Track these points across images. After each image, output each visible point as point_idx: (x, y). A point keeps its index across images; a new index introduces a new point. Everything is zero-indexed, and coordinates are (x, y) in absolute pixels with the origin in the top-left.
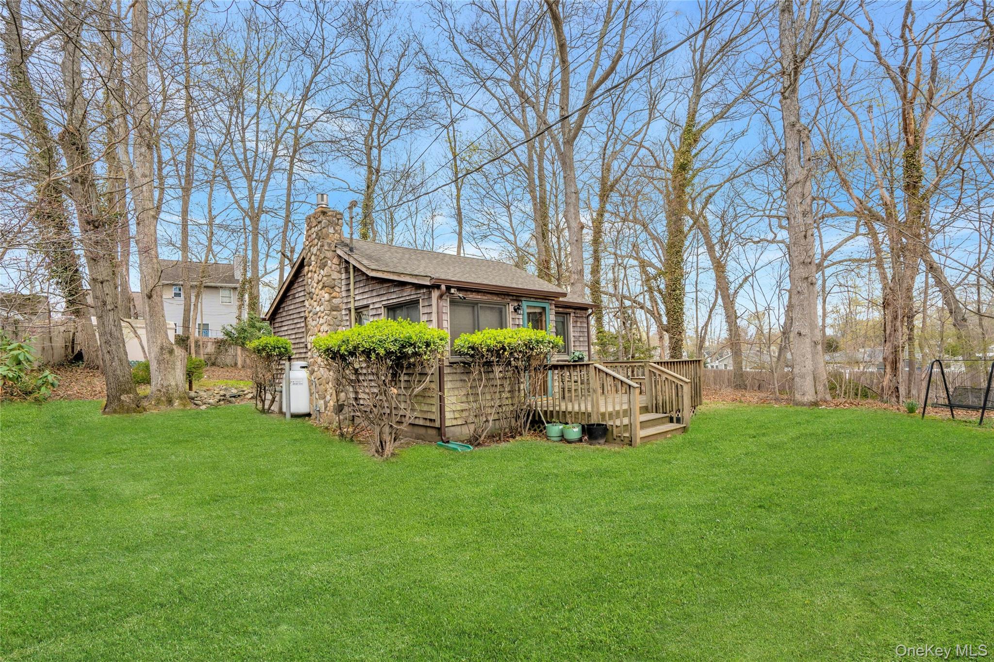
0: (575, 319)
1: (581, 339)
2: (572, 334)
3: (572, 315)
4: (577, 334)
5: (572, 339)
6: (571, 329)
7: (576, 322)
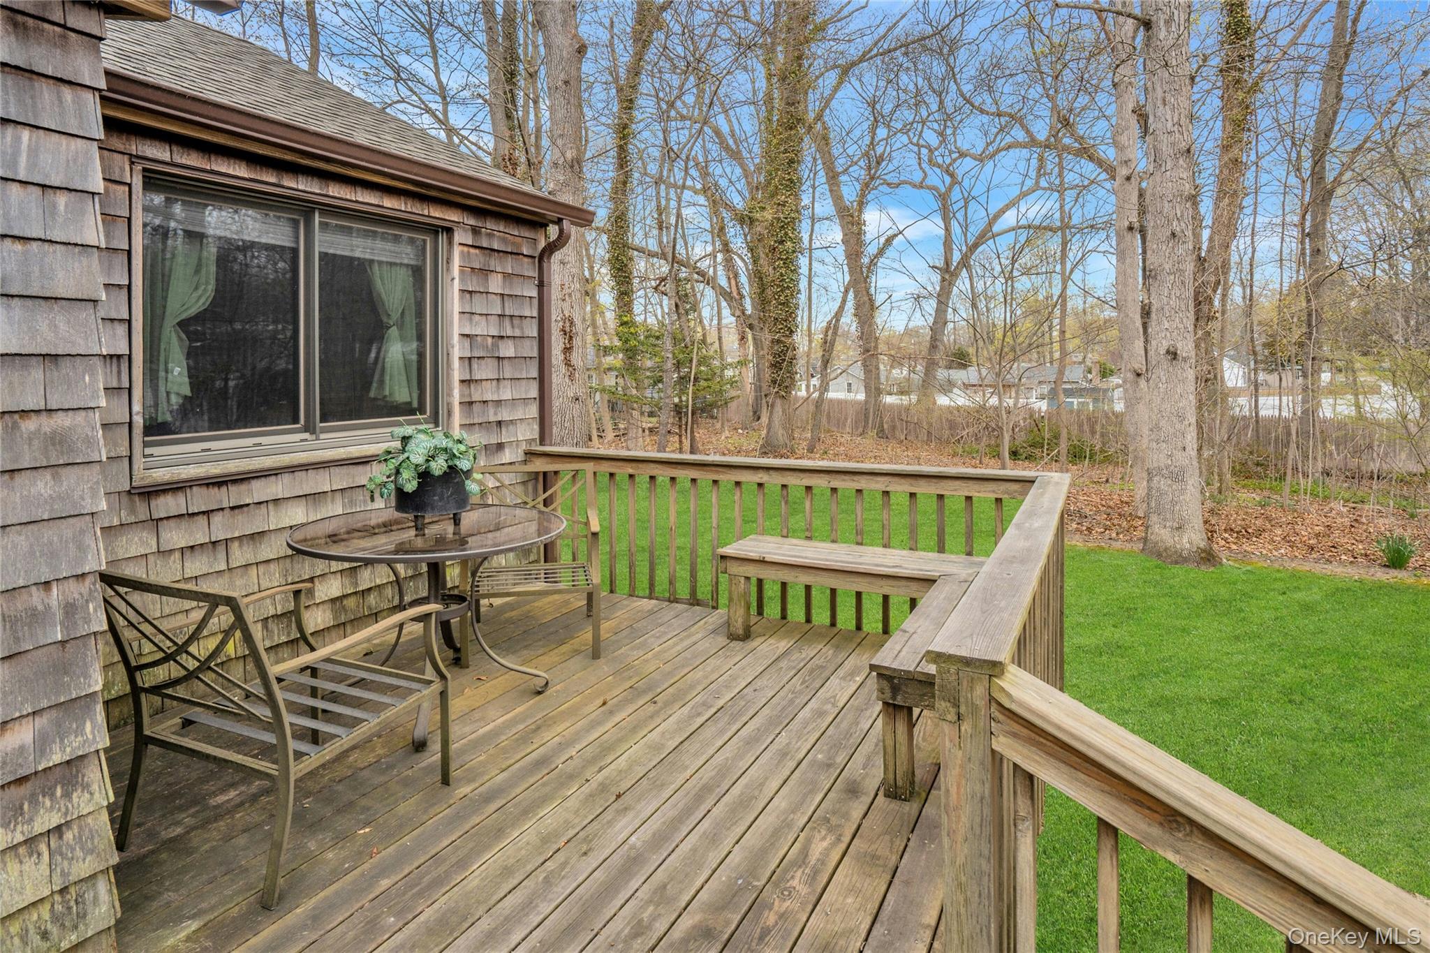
0: (478, 259)
1: (508, 350)
2: (455, 327)
3: (460, 236)
4: (481, 328)
5: (457, 350)
6: (454, 303)
7: (485, 272)
